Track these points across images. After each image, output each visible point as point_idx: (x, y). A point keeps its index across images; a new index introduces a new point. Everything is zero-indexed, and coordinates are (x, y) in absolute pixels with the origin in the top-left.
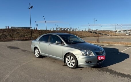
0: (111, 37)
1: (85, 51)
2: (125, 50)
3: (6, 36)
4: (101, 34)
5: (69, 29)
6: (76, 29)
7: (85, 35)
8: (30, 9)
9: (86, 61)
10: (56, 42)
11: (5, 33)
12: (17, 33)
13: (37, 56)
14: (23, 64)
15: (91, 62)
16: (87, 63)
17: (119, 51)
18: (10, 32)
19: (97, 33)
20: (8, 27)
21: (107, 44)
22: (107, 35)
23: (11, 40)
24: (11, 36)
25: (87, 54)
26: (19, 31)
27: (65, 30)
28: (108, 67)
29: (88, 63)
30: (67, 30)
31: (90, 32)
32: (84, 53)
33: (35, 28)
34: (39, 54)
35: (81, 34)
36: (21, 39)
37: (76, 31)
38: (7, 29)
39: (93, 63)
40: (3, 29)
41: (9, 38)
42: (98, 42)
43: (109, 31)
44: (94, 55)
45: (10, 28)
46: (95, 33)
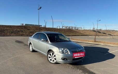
0: (113, 37)
1: (63, 49)
2: (116, 51)
3: (19, 32)
4: (104, 33)
5: (73, 28)
6: (80, 28)
7: (88, 34)
8: (39, 9)
9: (62, 58)
10: (42, 40)
11: (18, 29)
12: (28, 29)
13: (31, 51)
14: (17, 56)
15: (66, 60)
16: (62, 60)
17: (109, 51)
18: (22, 29)
19: (100, 33)
20: (23, 24)
21: (103, 44)
22: (110, 35)
23: (22, 35)
24: (22, 31)
25: (64, 52)
26: (29, 28)
27: (70, 28)
28: (85, 65)
29: (64, 60)
30: (72, 28)
31: (94, 31)
32: (61, 51)
33: (44, 26)
34: (32, 49)
35: (85, 32)
36: (30, 35)
37: (80, 29)
38: (22, 26)
39: (69, 61)
40: (18, 26)
41: (21, 33)
42: (95, 41)
43: (114, 31)
44: (69, 53)
45: (24, 25)
46: (99, 32)
